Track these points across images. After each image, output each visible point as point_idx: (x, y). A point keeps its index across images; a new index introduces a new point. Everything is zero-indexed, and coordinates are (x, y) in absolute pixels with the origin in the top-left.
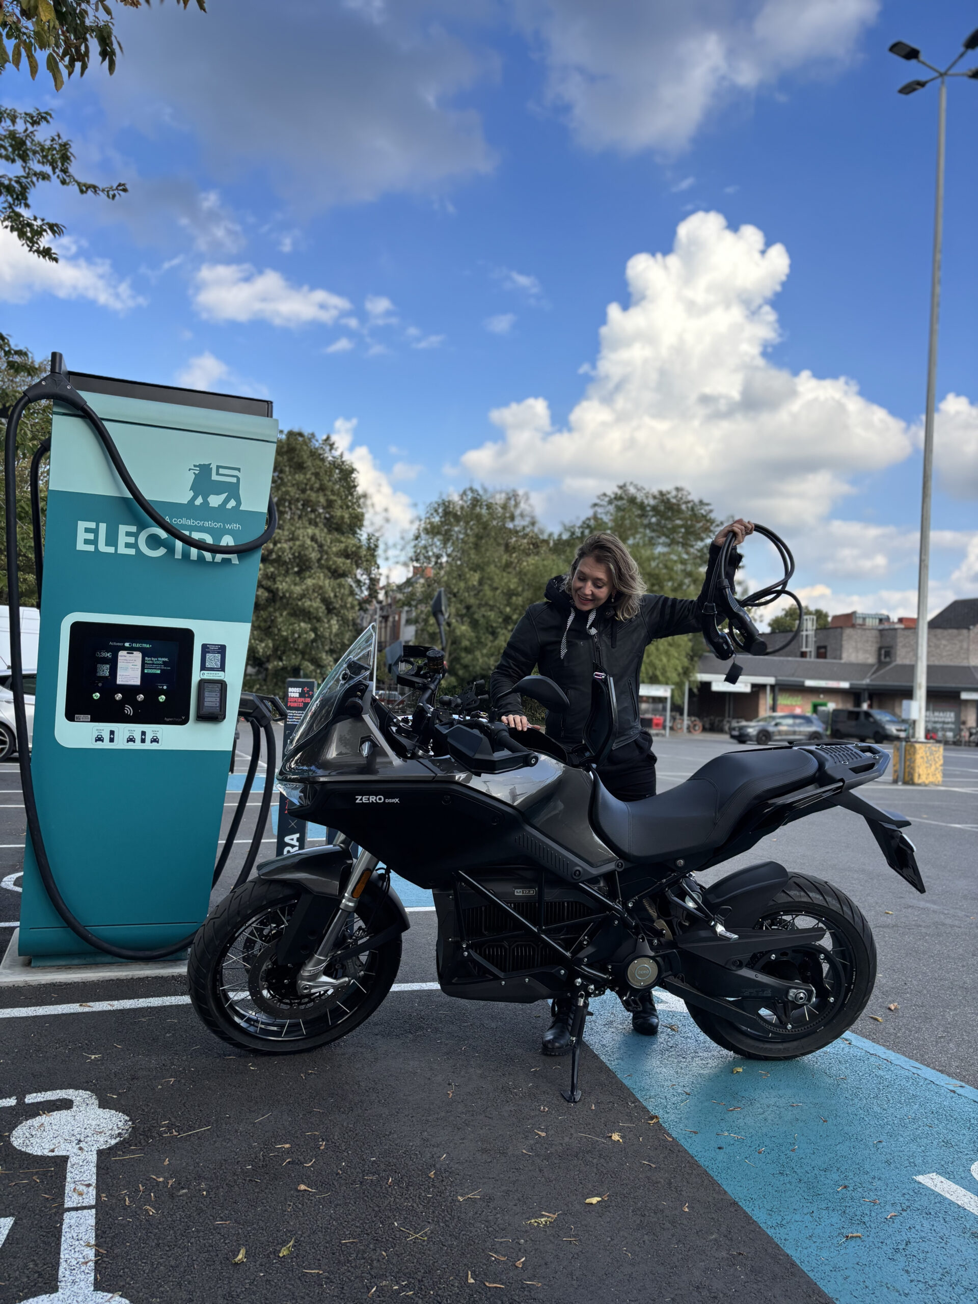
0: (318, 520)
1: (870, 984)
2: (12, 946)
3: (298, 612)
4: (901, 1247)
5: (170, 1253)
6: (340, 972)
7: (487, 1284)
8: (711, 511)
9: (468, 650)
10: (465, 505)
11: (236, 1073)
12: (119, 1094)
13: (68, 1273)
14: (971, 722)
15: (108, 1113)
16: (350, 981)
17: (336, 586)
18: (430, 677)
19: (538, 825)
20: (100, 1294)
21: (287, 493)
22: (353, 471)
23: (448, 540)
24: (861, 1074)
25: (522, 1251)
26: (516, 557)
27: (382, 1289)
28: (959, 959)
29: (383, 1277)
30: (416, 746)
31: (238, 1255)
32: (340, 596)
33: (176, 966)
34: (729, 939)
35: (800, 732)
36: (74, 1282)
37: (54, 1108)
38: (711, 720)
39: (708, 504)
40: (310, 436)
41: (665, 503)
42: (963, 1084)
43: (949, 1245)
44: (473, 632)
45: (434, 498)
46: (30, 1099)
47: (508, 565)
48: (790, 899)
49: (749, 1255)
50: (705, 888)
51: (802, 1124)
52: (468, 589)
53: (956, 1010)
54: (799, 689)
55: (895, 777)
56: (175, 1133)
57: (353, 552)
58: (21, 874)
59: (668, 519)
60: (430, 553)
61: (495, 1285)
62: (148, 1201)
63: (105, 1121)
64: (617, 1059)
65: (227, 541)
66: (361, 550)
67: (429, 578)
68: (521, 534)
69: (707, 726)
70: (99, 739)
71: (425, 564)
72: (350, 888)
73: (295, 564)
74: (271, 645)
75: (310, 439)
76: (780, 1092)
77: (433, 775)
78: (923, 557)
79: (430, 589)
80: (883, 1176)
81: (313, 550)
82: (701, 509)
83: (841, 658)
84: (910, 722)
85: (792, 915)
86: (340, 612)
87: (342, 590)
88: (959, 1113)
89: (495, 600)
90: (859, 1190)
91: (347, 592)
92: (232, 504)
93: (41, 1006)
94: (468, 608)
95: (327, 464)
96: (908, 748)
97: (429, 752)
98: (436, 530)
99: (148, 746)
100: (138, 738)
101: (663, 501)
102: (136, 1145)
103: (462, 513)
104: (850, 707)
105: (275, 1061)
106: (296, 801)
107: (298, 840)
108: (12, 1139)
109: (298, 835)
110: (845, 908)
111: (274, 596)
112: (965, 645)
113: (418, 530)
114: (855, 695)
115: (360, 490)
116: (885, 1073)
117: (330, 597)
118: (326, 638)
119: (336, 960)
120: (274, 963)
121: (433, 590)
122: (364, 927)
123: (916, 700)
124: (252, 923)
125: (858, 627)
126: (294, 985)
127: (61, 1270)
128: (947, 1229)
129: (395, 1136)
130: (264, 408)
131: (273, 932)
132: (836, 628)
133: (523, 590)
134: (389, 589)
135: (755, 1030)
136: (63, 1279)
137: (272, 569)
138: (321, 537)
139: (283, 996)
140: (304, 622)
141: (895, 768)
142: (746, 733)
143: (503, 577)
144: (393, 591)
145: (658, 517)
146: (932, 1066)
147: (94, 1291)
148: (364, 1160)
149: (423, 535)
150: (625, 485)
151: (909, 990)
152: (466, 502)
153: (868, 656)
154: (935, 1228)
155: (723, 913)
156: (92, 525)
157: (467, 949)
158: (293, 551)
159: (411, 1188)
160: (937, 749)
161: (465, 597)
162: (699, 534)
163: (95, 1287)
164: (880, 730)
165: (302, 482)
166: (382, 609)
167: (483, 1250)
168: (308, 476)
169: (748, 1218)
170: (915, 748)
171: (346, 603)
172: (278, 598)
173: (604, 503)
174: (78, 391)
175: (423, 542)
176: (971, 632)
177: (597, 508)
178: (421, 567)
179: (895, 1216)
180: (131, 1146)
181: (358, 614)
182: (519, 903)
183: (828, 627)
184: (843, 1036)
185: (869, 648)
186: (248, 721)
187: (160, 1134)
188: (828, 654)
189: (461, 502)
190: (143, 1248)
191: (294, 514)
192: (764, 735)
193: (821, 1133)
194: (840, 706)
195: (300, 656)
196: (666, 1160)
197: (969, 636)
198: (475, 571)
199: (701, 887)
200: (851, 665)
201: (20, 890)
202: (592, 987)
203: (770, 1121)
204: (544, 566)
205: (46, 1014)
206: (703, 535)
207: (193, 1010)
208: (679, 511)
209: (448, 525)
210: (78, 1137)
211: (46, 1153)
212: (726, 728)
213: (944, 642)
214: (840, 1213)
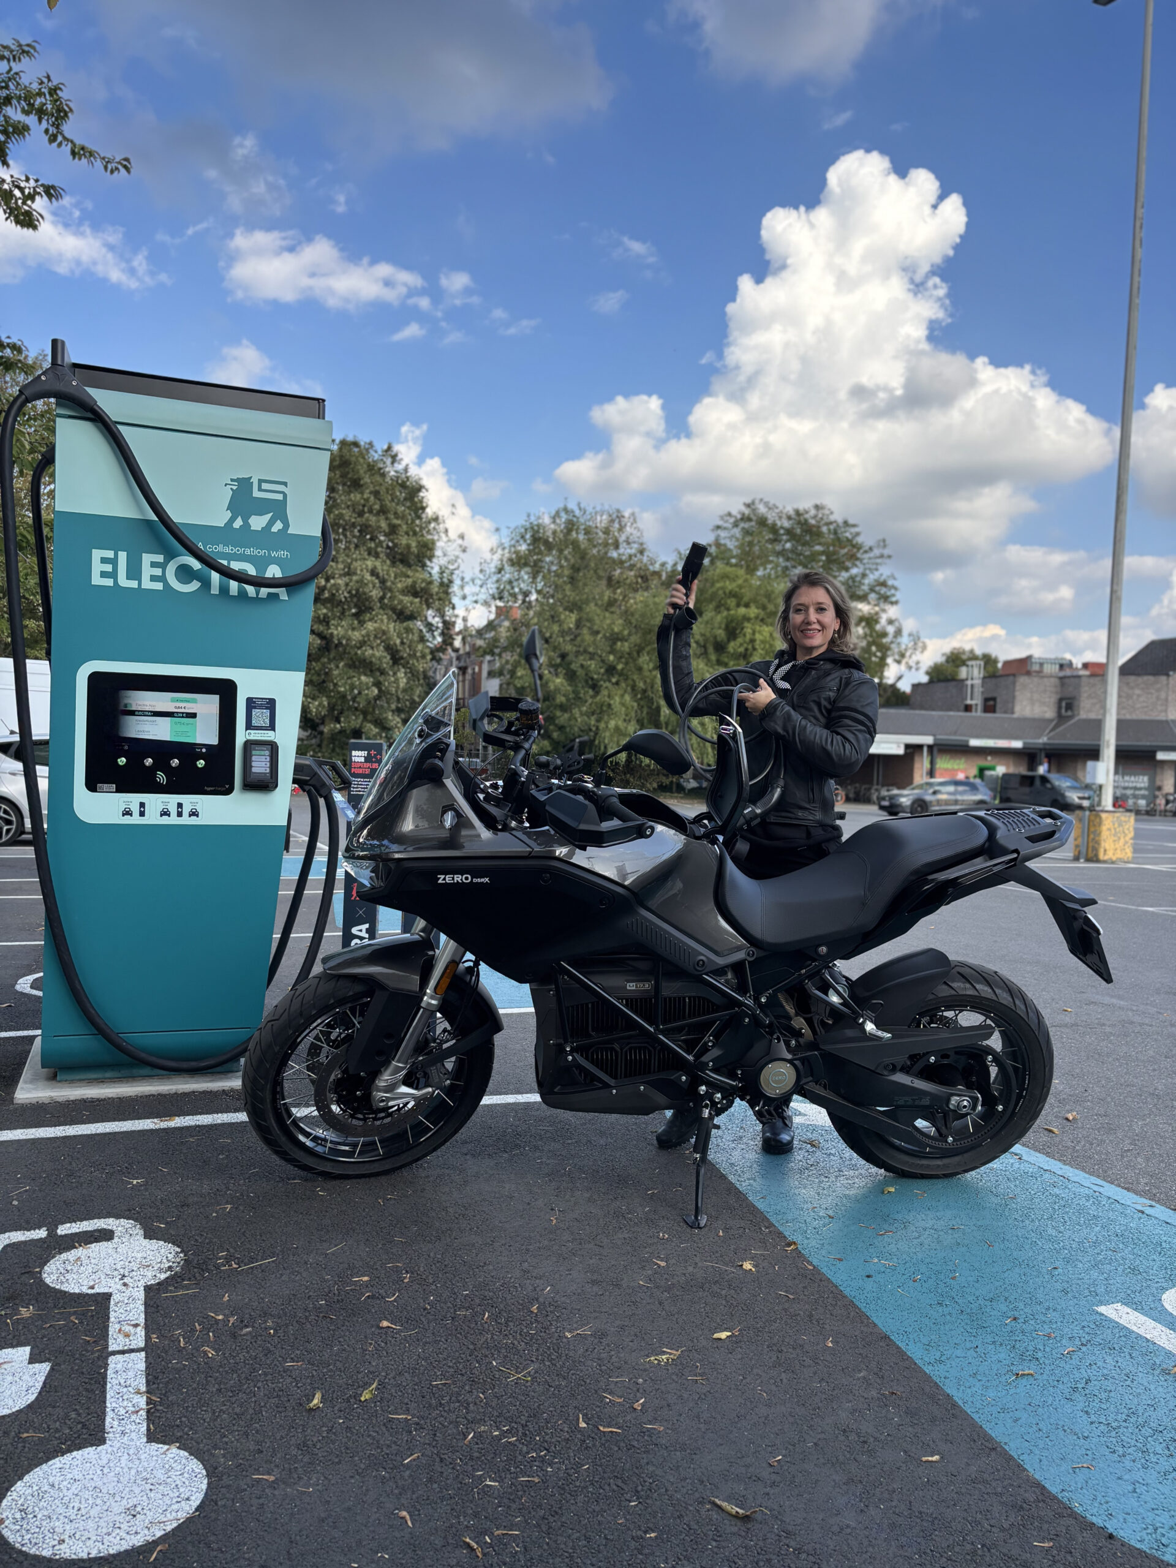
0: (379, 549)
1: (1045, 1089)
2: (32, 1057)
3: (357, 663)
4: (1080, 1386)
5: (234, 1399)
6: (422, 1081)
7: (601, 1428)
8: (858, 534)
9: (563, 708)
10: (558, 530)
11: (303, 1199)
12: (167, 1223)
13: (116, 1423)
14: (1168, 787)
15: (155, 1244)
16: (434, 1092)
17: (403, 631)
18: (522, 735)
19: (653, 908)
20: (154, 1446)
21: (341, 516)
22: (420, 488)
23: (538, 572)
24: (1033, 1192)
25: (641, 1391)
26: (621, 593)
27: (481, 1436)
28: (1150, 1061)
29: (482, 1421)
30: (508, 816)
31: (312, 1400)
32: (408, 642)
33: (227, 1078)
34: (880, 1038)
35: (963, 801)
36: (123, 1433)
37: (92, 1239)
38: (855, 788)
39: (854, 526)
40: (367, 446)
41: (802, 525)
42: (1153, 1203)
43: (1135, 1383)
44: (570, 685)
45: (521, 521)
46: (63, 1230)
47: (611, 603)
48: (953, 993)
49: (904, 1395)
50: (851, 980)
51: (964, 1249)
52: (563, 633)
53: (1145, 1120)
54: (961, 750)
55: (1077, 853)
56: (235, 1266)
57: (422, 589)
58: (41, 974)
59: (804, 544)
60: (517, 590)
61: (610, 1429)
62: (207, 1342)
63: (152, 1253)
64: (749, 1179)
65: (274, 571)
66: (432, 587)
67: (515, 620)
68: (626, 565)
69: (851, 795)
70: (127, 813)
71: (510, 603)
72: (433, 983)
73: (352, 605)
74: (326, 703)
75: (367, 450)
76: (938, 1214)
77: (529, 849)
78: (1115, 587)
79: (517, 634)
80: (1059, 1307)
81: (374, 587)
82: (845, 532)
83: (1013, 713)
84: (1094, 787)
85: (955, 1010)
86: (408, 663)
87: (410, 636)
88: (1148, 1236)
89: (597, 647)
90: (1031, 1322)
91: (416, 638)
92: (278, 526)
93: (71, 1125)
94: (563, 656)
95: (388, 480)
96: (1092, 818)
97: (523, 822)
98: (523, 561)
99: (186, 820)
100: (173, 811)
101: (799, 523)
102: (189, 1279)
103: (554, 539)
104: (1023, 770)
105: (348, 1185)
106: (366, 883)
107: (367, 931)
108: (44, 1276)
109: (367, 926)
110: (1017, 1002)
111: (327, 644)
112: (1163, 695)
113: (502, 560)
114: (1030, 756)
115: (429, 512)
116: (1061, 1192)
117: (395, 644)
118: (392, 695)
119: (417, 1068)
120: (343, 1072)
121: (521, 635)
122: (449, 1028)
123: (1103, 761)
124: (318, 1026)
125: (1034, 674)
126: (367, 1097)
127: (108, 1420)
128: (1133, 1366)
129: (491, 1267)
130: (314, 407)
131: (343, 1036)
132: (1008, 675)
133: (630, 634)
134: (467, 633)
135: (909, 1144)
136: (111, 1430)
137: (325, 611)
138: (383, 570)
139: (356, 1111)
140: (366, 675)
141: (1077, 843)
142: (898, 803)
143: (605, 617)
144: (471, 636)
145: (794, 542)
146: (1116, 1182)
147: (147, 1442)
148: (455, 1294)
149: (507, 568)
150: (753, 503)
151: (1090, 1098)
152: (559, 525)
153: (1046, 709)
154: (1119, 1364)
155: (873, 1008)
156: (110, 554)
157: (571, 1052)
158: (349, 588)
159: (511, 1324)
160: (1127, 819)
161: (559, 643)
162: (843, 562)
163: (148, 1439)
164: (1059, 798)
165: (358, 503)
166: (458, 658)
167: (596, 1391)
168: (366, 496)
169: (902, 1354)
170: (1100, 818)
171: (415, 652)
172: (333, 645)
173: (729, 526)
174: (86, 388)
175: (507, 576)
176: (1171, 678)
177: (719, 532)
178: (505, 606)
179: (1073, 1351)
180: (183, 1280)
181: (430, 665)
182: (632, 1000)
183: (998, 674)
184: (1013, 1150)
185: (1047, 700)
186: (304, 790)
187: (217, 1267)
188: (999, 706)
189: (552, 526)
190: (203, 1394)
191: (350, 542)
192: (920, 806)
193: (987, 1259)
194: (1012, 770)
195: (361, 717)
196: (805, 1290)
197: (1168, 684)
198: (571, 611)
199: (847, 979)
200: (1025, 720)
201: (40, 994)
202: (719, 1095)
203: (926, 1246)
204: (655, 604)
205: (77, 1134)
206: (848, 564)
207: (250, 1128)
208: (819, 534)
209: (538, 554)
210: (122, 1271)
211: (85, 1290)
212: (874, 797)
213: (1137, 692)
214: (1008, 1347)
